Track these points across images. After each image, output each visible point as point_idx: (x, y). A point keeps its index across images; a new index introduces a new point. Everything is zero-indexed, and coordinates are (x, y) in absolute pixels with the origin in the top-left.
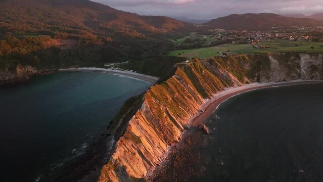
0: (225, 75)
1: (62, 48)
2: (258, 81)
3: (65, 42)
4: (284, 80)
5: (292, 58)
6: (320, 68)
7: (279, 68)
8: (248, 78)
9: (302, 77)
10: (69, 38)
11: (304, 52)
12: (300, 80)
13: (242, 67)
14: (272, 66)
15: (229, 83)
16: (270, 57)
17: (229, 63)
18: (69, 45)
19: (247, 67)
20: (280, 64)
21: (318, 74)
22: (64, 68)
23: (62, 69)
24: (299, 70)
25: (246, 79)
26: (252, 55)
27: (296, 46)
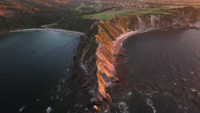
0: (119, 28)
1: (7, 16)
2: (134, 30)
3: (7, 12)
4: (145, 29)
5: (147, 17)
6: (159, 21)
7: (142, 23)
8: (129, 29)
9: (152, 27)
10: (8, 9)
11: (152, 14)
12: (151, 28)
13: (125, 23)
14: (139, 22)
15: (121, 32)
16: (138, 17)
17: (119, 21)
18: (11, 14)
19: (128, 23)
20: (143, 21)
21: (158, 25)
22: (13, 30)
23: (12, 31)
24: (150, 23)
25: (128, 30)
26: (130, 16)
27: (146, 10)
